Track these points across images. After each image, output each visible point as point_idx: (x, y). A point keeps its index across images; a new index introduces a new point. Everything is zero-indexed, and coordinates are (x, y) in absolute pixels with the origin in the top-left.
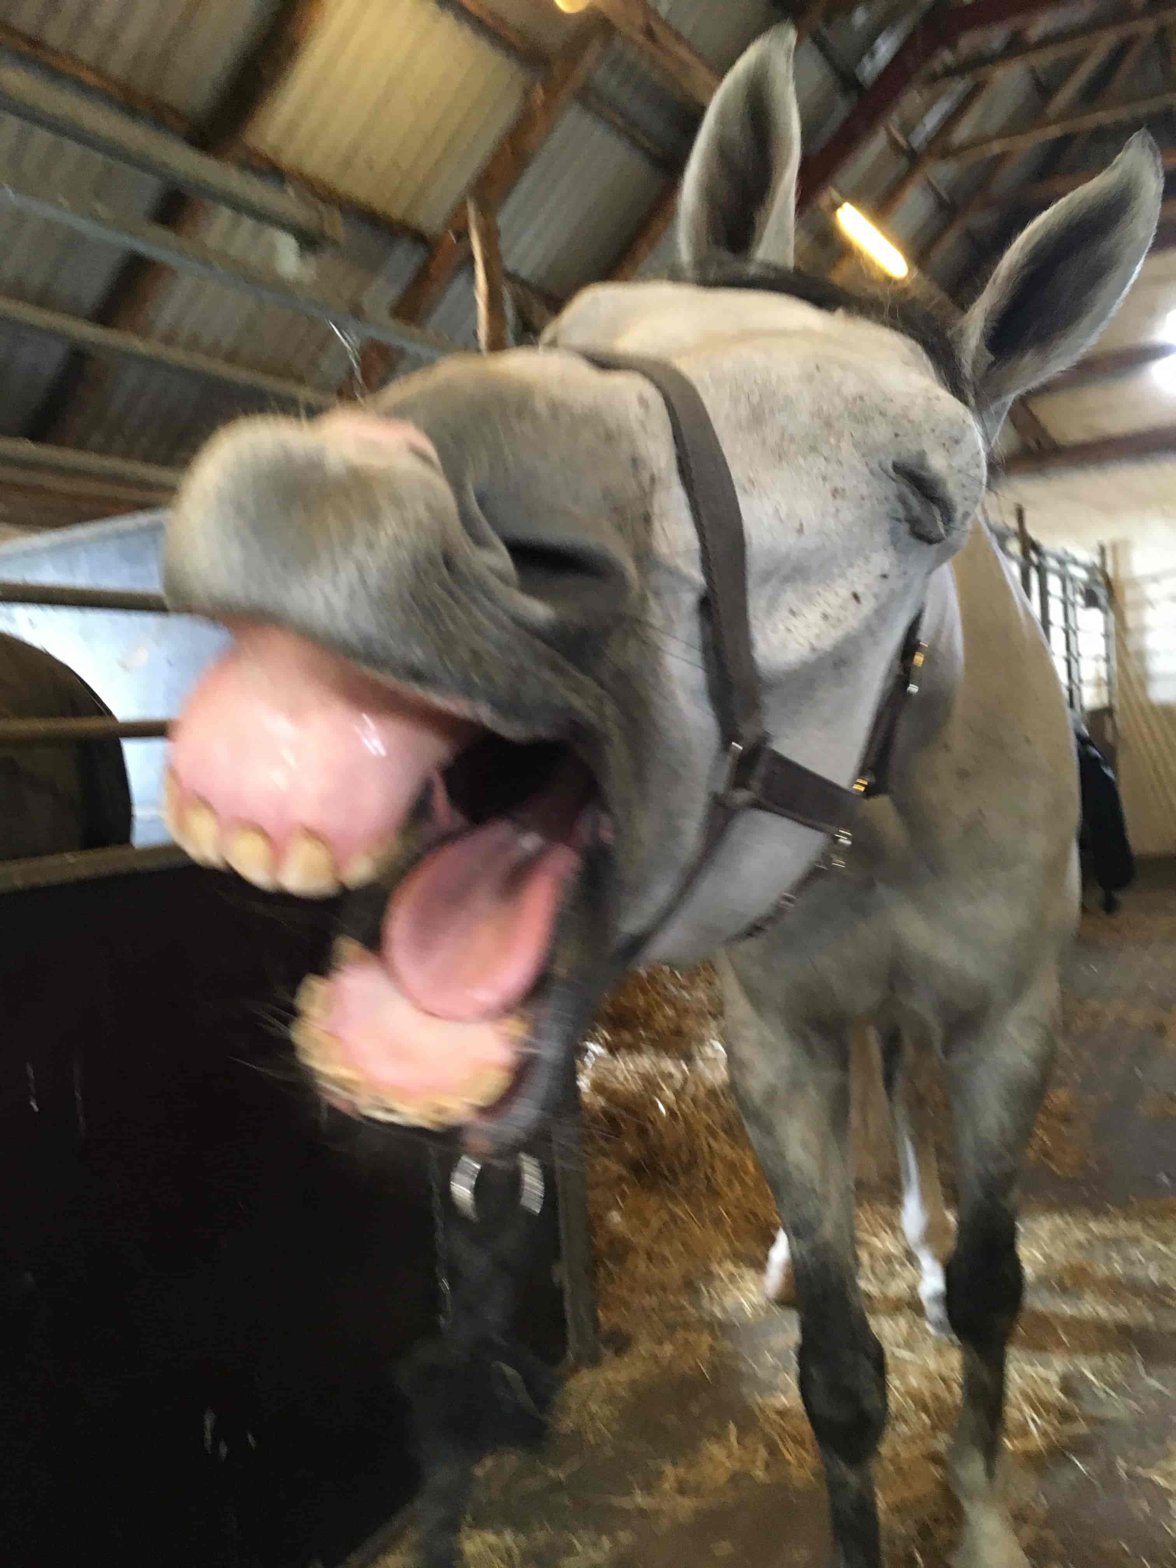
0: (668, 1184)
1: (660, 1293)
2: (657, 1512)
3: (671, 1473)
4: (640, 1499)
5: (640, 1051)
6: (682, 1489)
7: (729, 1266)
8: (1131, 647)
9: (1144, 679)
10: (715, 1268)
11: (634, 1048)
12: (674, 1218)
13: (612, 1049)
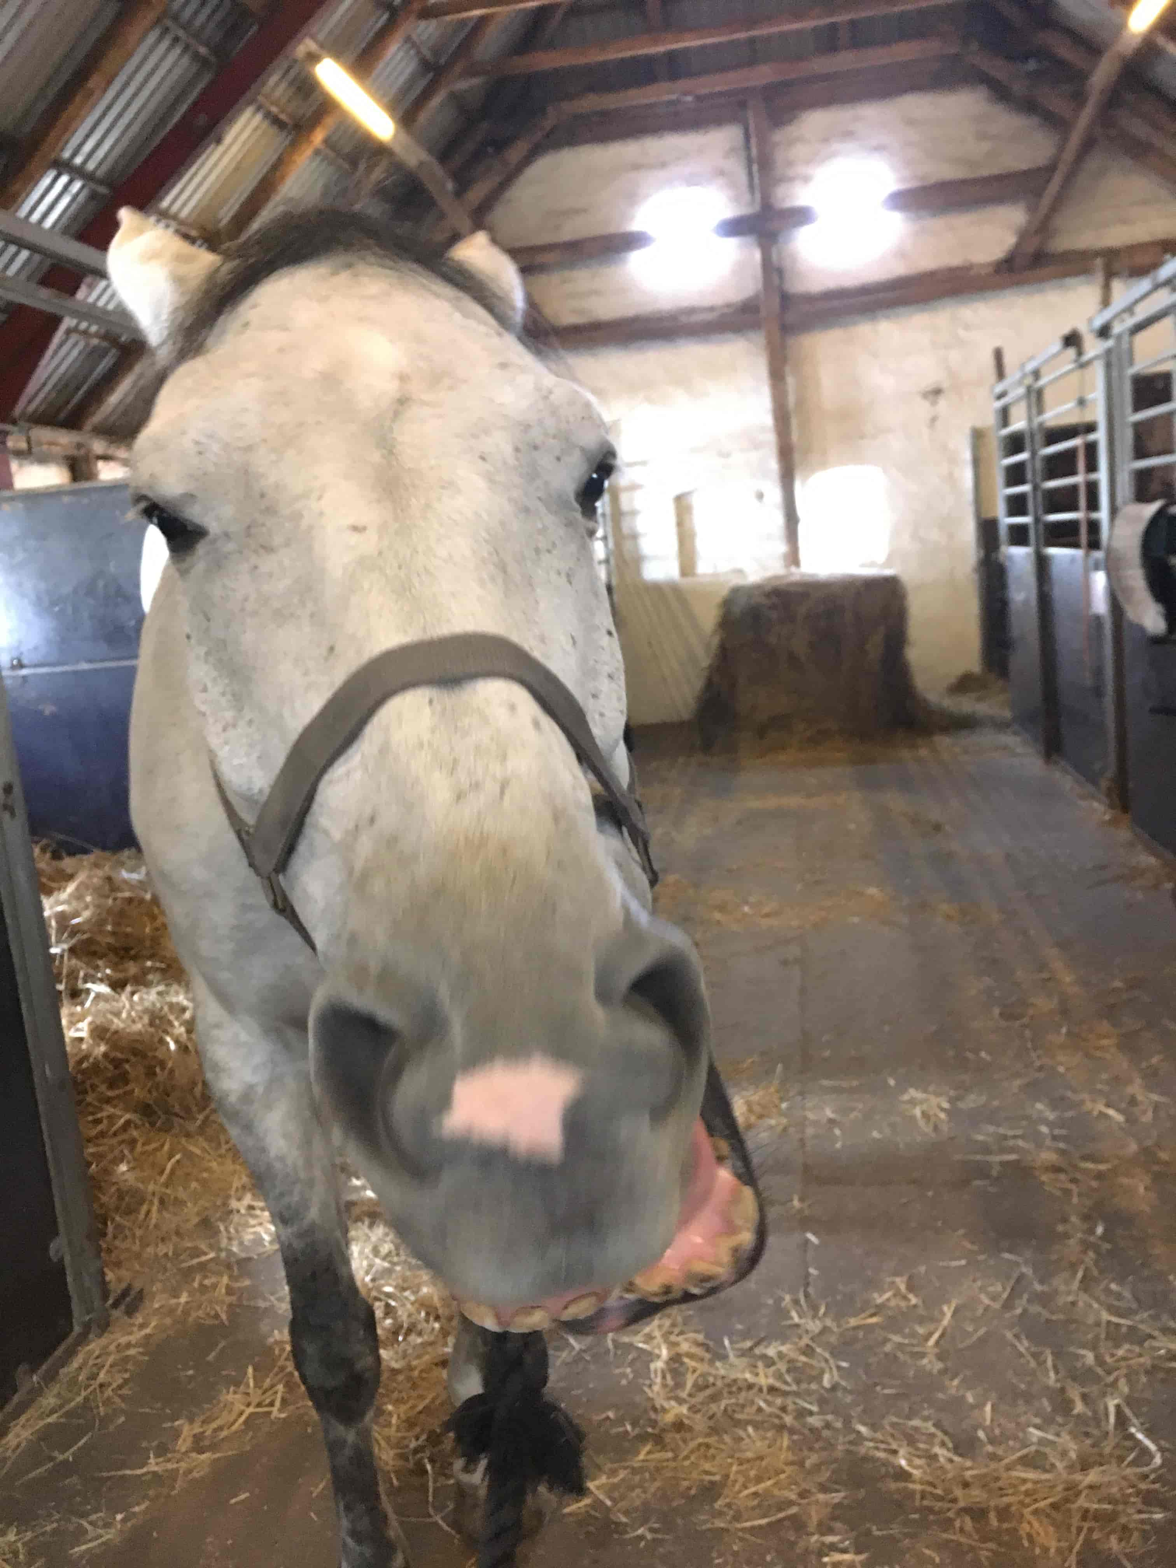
0: (181, 1121)
1: (174, 1238)
2: (173, 1475)
3: (188, 1430)
4: (154, 1465)
5: (148, 985)
6: (198, 1445)
7: (248, 1199)
8: (625, 530)
9: (638, 560)
10: (234, 1204)
11: (141, 981)
12: (189, 1155)
13: (117, 985)
